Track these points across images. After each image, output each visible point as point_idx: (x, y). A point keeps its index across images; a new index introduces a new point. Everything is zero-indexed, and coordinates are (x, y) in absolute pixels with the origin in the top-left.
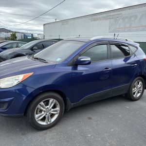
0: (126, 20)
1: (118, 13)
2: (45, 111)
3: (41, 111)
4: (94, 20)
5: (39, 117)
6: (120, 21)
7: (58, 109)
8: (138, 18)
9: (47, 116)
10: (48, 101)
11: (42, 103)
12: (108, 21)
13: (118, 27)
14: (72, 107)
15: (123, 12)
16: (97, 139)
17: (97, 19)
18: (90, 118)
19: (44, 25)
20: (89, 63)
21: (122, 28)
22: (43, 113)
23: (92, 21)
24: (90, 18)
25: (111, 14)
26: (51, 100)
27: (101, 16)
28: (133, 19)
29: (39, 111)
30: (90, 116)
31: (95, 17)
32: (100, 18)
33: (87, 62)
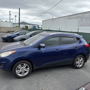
0: (88, 19)
1: (84, 15)
2: (21, 69)
3: (19, 69)
5: (18, 72)
6: (85, 20)
7: (28, 69)
9: (22, 72)
10: (23, 65)
11: (20, 65)
12: (78, 19)
13: (83, 23)
14: (36, 68)
16: (43, 85)
17: (71, 19)
18: (46, 75)
19: (43, 21)
20: (44, 47)
22: (20, 70)
26: (25, 64)
29: (18, 69)
30: (47, 74)
31: (70, 17)
32: (73, 18)
33: (43, 47)
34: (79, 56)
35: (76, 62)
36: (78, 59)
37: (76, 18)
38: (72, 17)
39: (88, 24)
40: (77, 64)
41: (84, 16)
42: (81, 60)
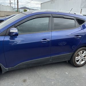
19: (41, 4)
34: (81, 48)
35: (76, 57)
36: (79, 53)
40: (78, 61)
42: (83, 55)
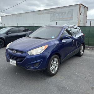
0: (60, 14)
4: (40, 14)
6: (57, 15)
7: (57, 63)
8: (67, 13)
9: (54, 68)
10: (54, 60)
12: (49, 14)
13: (55, 18)
15: (58, 10)
17: (42, 14)
21: (58, 19)
23: (38, 15)
24: (37, 13)
25: (51, 11)
27: (44, 12)
28: (64, 14)
31: (40, 12)
32: (44, 13)
37: (47, 13)
38: (42, 12)
39: (61, 19)
41: (55, 11)
